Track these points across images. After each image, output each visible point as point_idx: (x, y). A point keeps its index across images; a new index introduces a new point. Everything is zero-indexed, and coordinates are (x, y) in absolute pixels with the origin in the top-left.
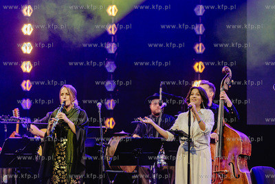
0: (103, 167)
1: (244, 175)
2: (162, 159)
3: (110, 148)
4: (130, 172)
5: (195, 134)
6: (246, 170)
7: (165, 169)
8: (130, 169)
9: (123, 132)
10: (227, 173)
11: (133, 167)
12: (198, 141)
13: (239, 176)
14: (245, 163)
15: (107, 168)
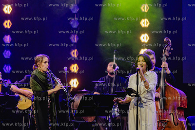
0: (69, 117)
1: (182, 123)
2: (116, 111)
3: (75, 103)
4: (91, 121)
5: (142, 92)
6: (183, 119)
7: (118, 119)
8: (90, 119)
9: (84, 90)
10: (168, 121)
11: (93, 118)
12: (144, 97)
13: (178, 124)
14: (182, 113)
15: (72, 118)
